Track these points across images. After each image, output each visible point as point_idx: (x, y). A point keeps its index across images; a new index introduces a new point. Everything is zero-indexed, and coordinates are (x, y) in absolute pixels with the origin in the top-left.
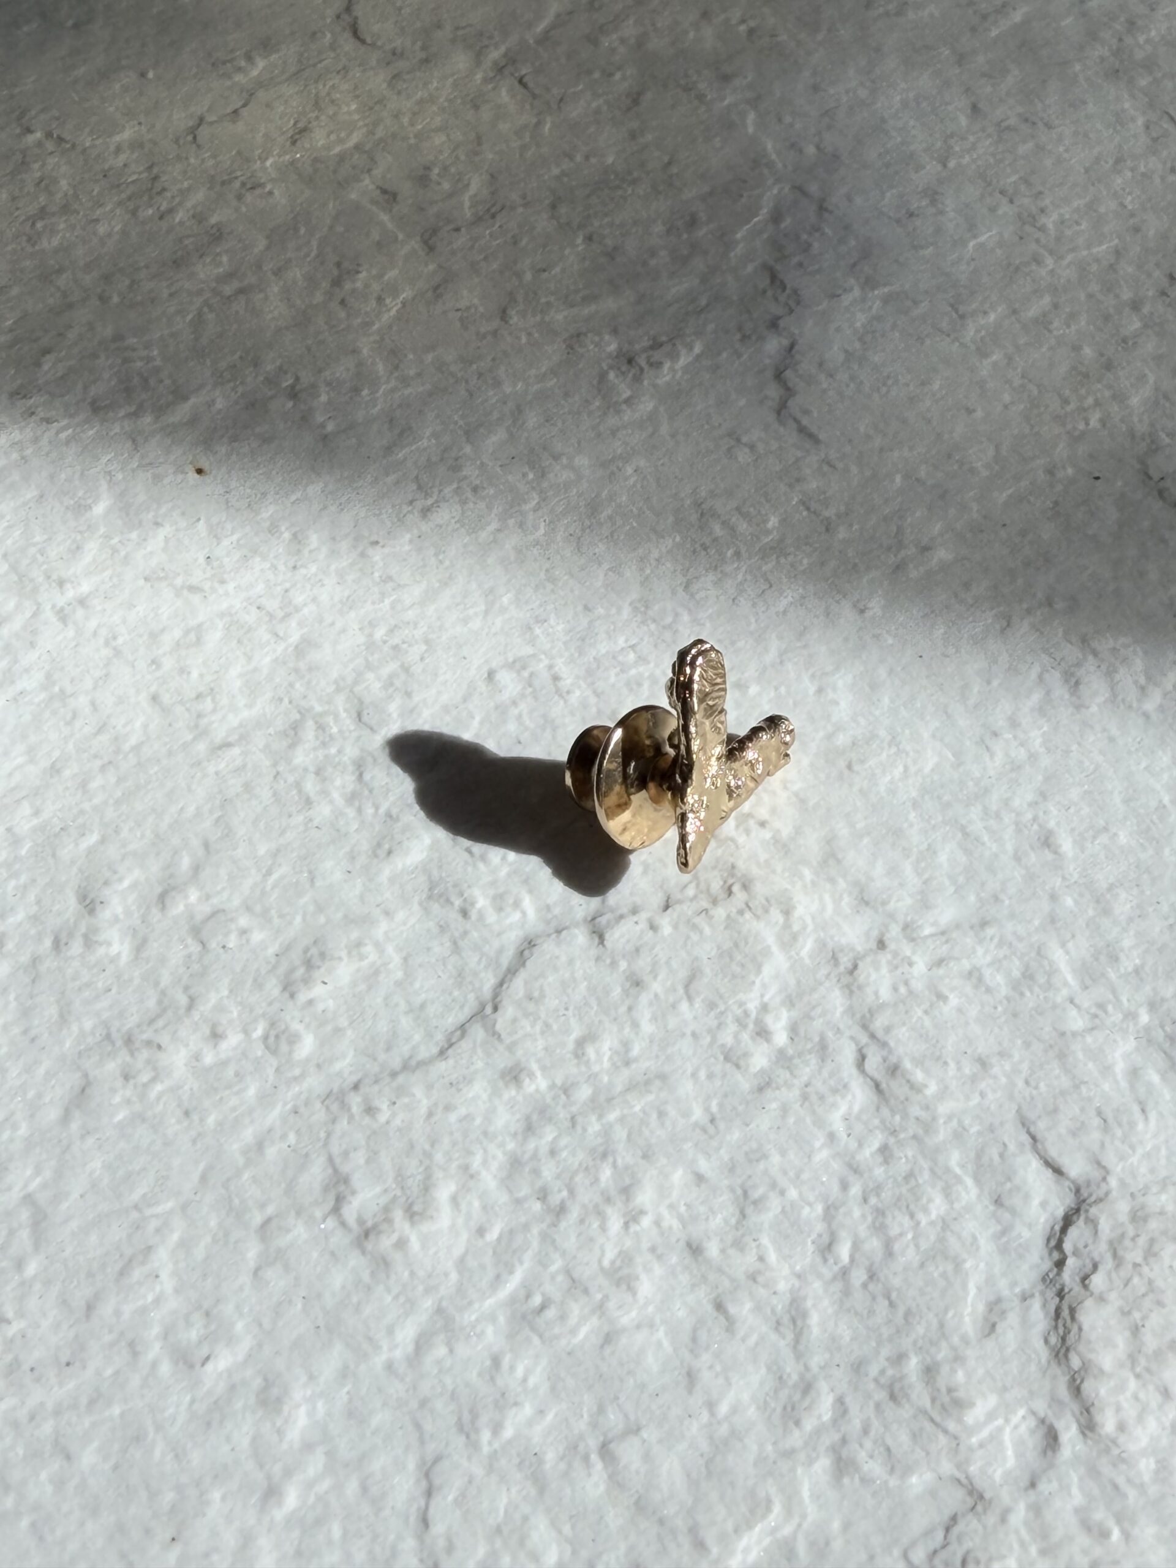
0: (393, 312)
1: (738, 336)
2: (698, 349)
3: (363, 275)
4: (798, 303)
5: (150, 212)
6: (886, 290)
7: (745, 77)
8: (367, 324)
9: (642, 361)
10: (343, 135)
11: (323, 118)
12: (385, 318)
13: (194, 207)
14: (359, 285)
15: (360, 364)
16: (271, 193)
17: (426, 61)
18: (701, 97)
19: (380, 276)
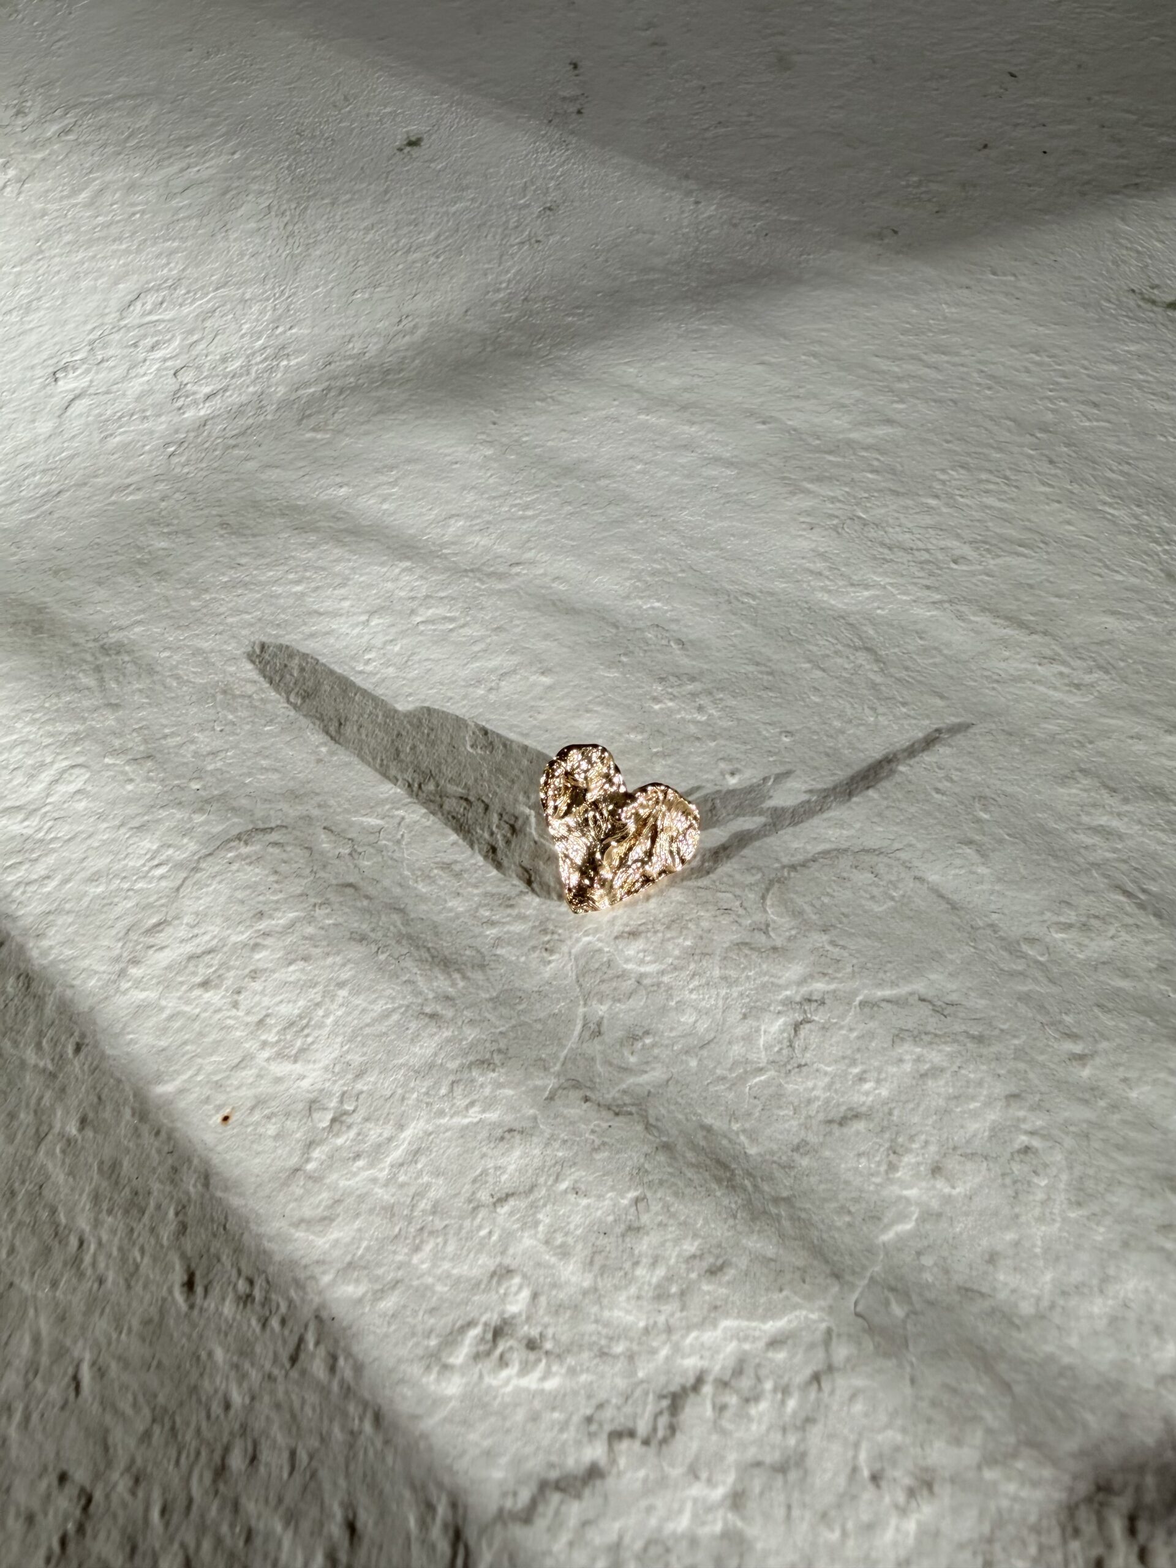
0: (466, 1121)
1: (589, 1412)
2: (551, 1384)
3: (494, 1075)
4: (664, 1441)
5: (487, 914)
6: (740, 1524)
7: (953, 1187)
8: (441, 1113)
9: (501, 1347)
10: (648, 959)
11: (660, 935)
12: (456, 1120)
13: (508, 932)
14: (481, 1079)
15: (390, 1140)
16: (550, 962)
17: (775, 949)
18: (892, 1167)
19: (500, 1086)
